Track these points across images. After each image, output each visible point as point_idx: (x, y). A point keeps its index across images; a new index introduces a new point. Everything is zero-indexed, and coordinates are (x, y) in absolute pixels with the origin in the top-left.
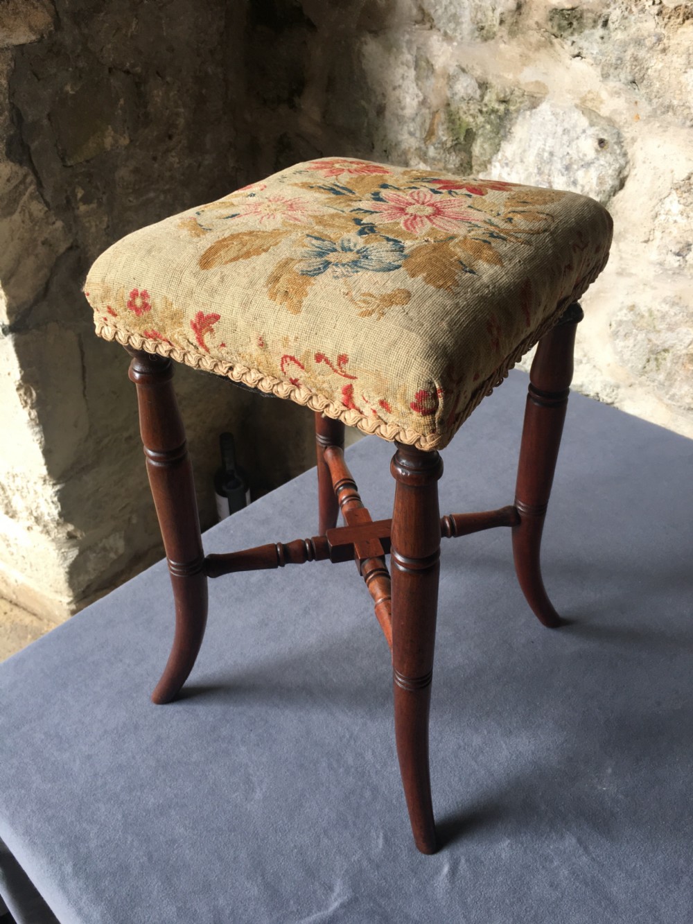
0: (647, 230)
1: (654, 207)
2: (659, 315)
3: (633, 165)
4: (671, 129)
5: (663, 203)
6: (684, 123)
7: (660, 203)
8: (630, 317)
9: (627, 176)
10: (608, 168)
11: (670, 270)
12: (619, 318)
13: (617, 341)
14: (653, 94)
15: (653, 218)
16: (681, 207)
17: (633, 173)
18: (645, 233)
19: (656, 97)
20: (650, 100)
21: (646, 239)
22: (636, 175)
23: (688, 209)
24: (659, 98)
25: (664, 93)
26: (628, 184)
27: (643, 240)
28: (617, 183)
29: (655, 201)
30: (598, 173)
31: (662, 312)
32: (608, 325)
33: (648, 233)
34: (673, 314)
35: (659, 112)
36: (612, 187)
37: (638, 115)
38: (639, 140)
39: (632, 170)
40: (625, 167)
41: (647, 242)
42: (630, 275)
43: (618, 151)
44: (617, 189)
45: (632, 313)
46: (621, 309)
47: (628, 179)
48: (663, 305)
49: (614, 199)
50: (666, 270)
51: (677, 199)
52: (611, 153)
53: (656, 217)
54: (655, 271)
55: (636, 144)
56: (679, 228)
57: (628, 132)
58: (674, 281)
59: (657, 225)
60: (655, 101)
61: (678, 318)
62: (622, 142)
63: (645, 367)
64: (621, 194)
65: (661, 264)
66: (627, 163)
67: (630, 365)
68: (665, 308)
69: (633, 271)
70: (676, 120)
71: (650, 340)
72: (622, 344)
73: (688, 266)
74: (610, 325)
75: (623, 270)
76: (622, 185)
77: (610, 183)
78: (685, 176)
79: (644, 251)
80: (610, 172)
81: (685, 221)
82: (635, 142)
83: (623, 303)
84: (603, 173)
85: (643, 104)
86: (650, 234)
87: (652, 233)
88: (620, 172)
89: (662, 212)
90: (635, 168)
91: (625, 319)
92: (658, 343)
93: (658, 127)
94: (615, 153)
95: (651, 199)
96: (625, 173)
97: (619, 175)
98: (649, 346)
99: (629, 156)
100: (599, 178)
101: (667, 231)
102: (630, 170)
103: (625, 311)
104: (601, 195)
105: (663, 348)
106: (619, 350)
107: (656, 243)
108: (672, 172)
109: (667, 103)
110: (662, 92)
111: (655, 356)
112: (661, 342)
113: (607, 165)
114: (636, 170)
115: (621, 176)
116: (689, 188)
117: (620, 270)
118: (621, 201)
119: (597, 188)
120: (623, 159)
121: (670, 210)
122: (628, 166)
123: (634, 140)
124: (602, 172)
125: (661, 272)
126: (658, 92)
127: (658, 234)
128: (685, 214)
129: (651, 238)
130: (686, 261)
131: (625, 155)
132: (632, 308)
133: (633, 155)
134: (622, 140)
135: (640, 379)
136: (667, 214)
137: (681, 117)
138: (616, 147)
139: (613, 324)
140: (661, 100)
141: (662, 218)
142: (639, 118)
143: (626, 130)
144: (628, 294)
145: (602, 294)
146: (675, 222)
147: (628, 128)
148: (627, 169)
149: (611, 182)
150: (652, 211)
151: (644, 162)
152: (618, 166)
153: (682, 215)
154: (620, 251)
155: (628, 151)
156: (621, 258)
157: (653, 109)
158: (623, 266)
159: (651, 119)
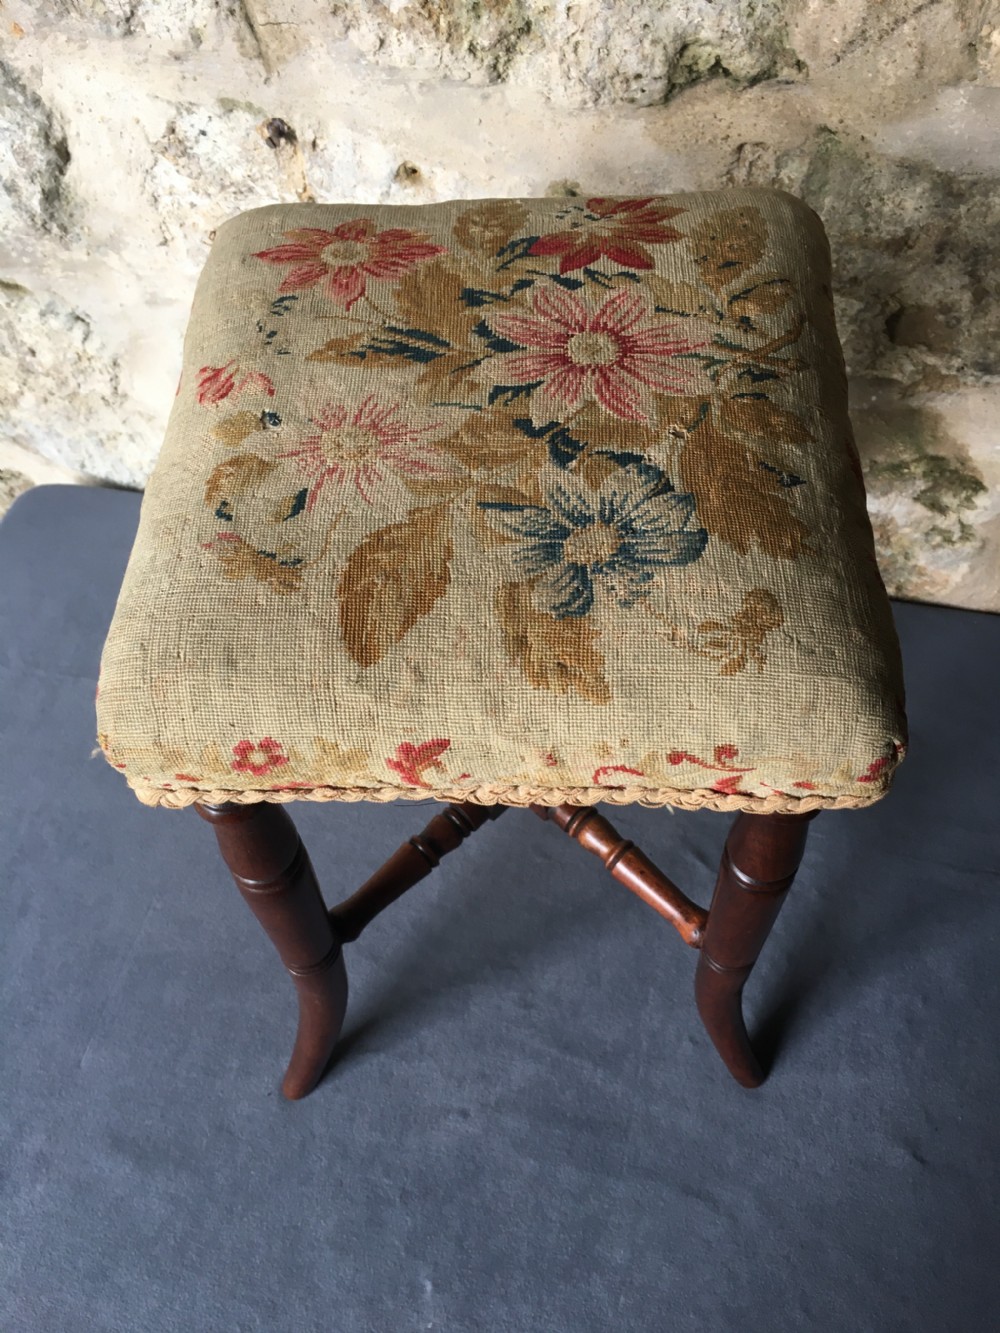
0: (155, 226)
1: (143, 185)
3: (62, 117)
4: (93, 43)
5: (154, 177)
6: (109, 31)
7: (149, 178)
9: (64, 140)
10: (20, 133)
15: (152, 205)
16: (189, 181)
17: (71, 132)
18: (153, 231)
21: (162, 240)
22: (78, 134)
23: (201, 182)
26: (73, 148)
27: (158, 241)
28: (53, 155)
29: (140, 177)
30: (9, 143)
33: (159, 230)
35: (51, 15)
36: (49, 163)
37: (16, 24)
38: (46, 70)
39: (66, 128)
40: (51, 126)
41: (165, 242)
42: (169, 302)
43: (21, 99)
44: (61, 163)
47: (70, 144)
49: (66, 179)
51: (174, 168)
52: (9, 106)
53: (156, 200)
55: (44, 78)
56: (204, 215)
57: (16, 59)
59: (165, 213)
62: (19, 78)
64: (72, 170)
66: (49, 116)
69: (171, 292)
70: (92, 27)
75: (153, 295)
76: (63, 154)
77: (41, 159)
78: (163, 129)
79: (170, 261)
80: (29, 138)
81: (209, 204)
82: (41, 74)
84: (18, 142)
86: (163, 232)
87: (164, 228)
88: (47, 137)
89: (160, 192)
90: (69, 122)
93: (67, 42)
94: (17, 104)
95: (129, 174)
96: (59, 135)
97: (47, 142)
99: (45, 100)
100: (15, 152)
101: (189, 222)
102: (62, 128)
104: (38, 180)
107: (182, 243)
108: (138, 122)
113: (14, 127)
114: (73, 124)
115: (53, 143)
116: (182, 148)
117: (148, 297)
118: (82, 180)
119: (24, 170)
120: (39, 111)
121: (172, 187)
122: (55, 122)
123: (37, 73)
124: (13, 142)
127: (175, 229)
128: (201, 191)
129: (169, 237)
131: (37, 102)
133: (52, 100)
134: (16, 75)
136: (171, 194)
137: (97, 21)
138: (11, 92)
141: (165, 200)
142: (22, 30)
143: (12, 56)
145: (141, 341)
146: (193, 205)
147: (12, 51)
148: (56, 126)
149: (39, 156)
150: (142, 193)
151: (79, 110)
152: (37, 128)
153: (198, 192)
154: (129, 265)
155: (38, 92)
156: (139, 278)
157: (37, 9)
158: (150, 288)
159: (46, 29)
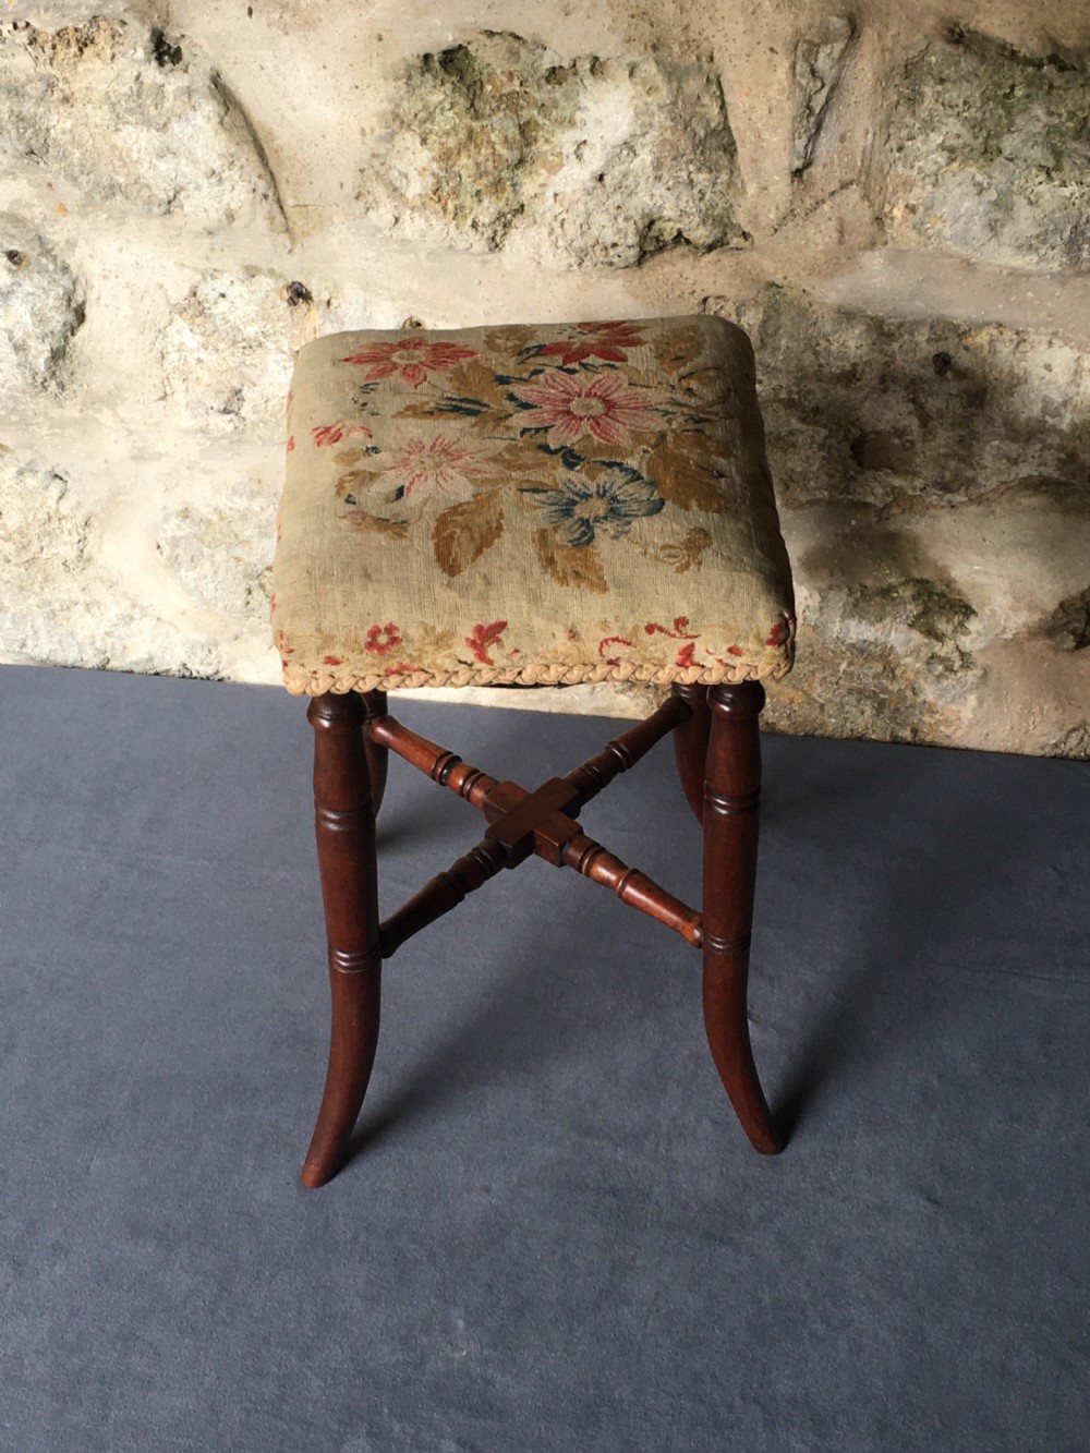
0: (156, 381)
1: (153, 343)
2: (237, 515)
3: (86, 283)
4: (131, 220)
6: (150, 211)
8: (188, 530)
9: (84, 303)
10: (44, 297)
11: (223, 437)
12: (169, 534)
13: (183, 572)
14: (76, 169)
15: (158, 361)
16: (200, 338)
17: (92, 296)
18: (154, 386)
19: (82, 173)
20: (75, 180)
21: (162, 395)
22: (99, 298)
23: (212, 340)
24: (88, 174)
25: (93, 165)
26: (89, 312)
27: (157, 397)
28: (71, 317)
29: (151, 336)
31: (239, 511)
32: (155, 547)
33: (160, 385)
34: (259, 509)
35: (98, 197)
36: (65, 324)
37: (61, 204)
38: (81, 243)
39: (88, 293)
41: (164, 397)
42: (159, 456)
43: (51, 267)
44: (75, 324)
45: (188, 521)
46: (166, 519)
47: (88, 305)
48: (237, 499)
50: (216, 439)
51: (188, 327)
52: (39, 273)
53: (161, 357)
54: (198, 443)
55: (77, 249)
56: (210, 369)
57: (55, 233)
58: (237, 454)
59: (170, 369)
60: (83, 179)
61: (268, 514)
62: (53, 249)
63: (248, 603)
64: (83, 331)
65: (204, 431)
67: (220, 605)
68: (241, 503)
69: (160, 448)
70: (134, 207)
71: (238, 559)
72: (192, 575)
73: (249, 425)
74: (159, 547)
75: (141, 450)
76: (81, 316)
77: (59, 318)
78: (185, 291)
79: (166, 416)
81: (214, 357)
82: (76, 245)
83: (165, 508)
85: (64, 186)
86: (165, 386)
87: (166, 383)
88: (69, 300)
89: (170, 348)
90: (92, 287)
91: (180, 533)
92: (253, 559)
93: (107, 219)
94: (48, 271)
95: (142, 333)
96: (79, 298)
97: (69, 305)
98: (240, 568)
99: (73, 268)
101: (189, 377)
102: (85, 293)
103: (174, 521)
105: (265, 566)
106: (192, 585)
107: (180, 398)
109: (105, 181)
110: (89, 165)
111: (257, 582)
112: (258, 557)
113: (40, 292)
114: (94, 289)
115: (74, 305)
116: (200, 308)
117: (135, 452)
118: (90, 341)
119: (38, 331)
120: (66, 277)
121: (178, 344)
122: (79, 287)
123: (71, 244)
124: (35, 305)
125: (208, 444)
126: (82, 165)
127: (177, 384)
128: (210, 348)
129: (169, 391)
130: (244, 419)
132: (185, 514)
133: (79, 268)
134: (50, 247)
135: (248, 623)
136: (179, 350)
137: (140, 202)
138: (44, 261)
139: (162, 544)
140: (92, 176)
141: (173, 357)
142: (66, 210)
143: (52, 230)
144: (166, 490)
145: (121, 498)
146: (199, 361)
147: (53, 226)
148: (80, 291)
150: (152, 350)
151: (106, 277)
152: (62, 290)
153: (206, 349)
154: (122, 421)
155: (68, 262)
156: (130, 432)
157: (86, 193)
158: (139, 444)
159: (90, 209)
